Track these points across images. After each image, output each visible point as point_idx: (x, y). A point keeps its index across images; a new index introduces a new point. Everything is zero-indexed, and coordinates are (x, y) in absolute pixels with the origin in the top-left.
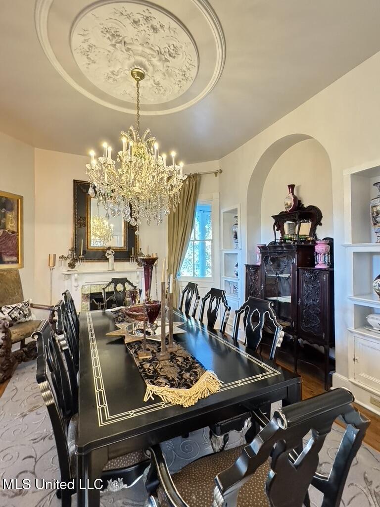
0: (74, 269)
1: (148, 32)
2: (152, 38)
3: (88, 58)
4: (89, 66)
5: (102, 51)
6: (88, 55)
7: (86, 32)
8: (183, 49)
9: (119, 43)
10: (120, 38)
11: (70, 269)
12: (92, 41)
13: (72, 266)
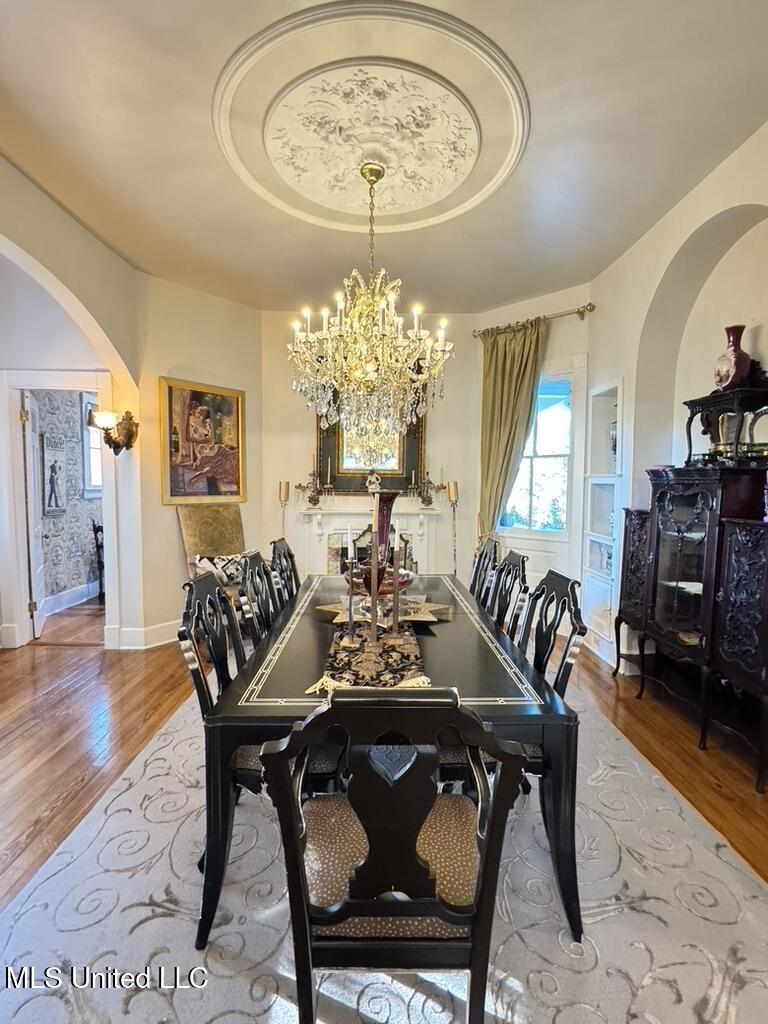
0: (318, 506)
1: (372, 102)
2: (380, 108)
3: (295, 168)
4: (301, 178)
5: (312, 151)
6: (293, 164)
7: (283, 132)
8: (439, 107)
9: (331, 132)
10: (333, 124)
11: (310, 505)
12: (295, 142)
13: (314, 501)
